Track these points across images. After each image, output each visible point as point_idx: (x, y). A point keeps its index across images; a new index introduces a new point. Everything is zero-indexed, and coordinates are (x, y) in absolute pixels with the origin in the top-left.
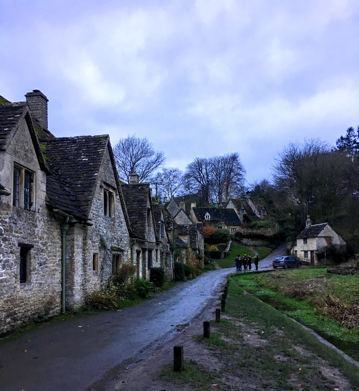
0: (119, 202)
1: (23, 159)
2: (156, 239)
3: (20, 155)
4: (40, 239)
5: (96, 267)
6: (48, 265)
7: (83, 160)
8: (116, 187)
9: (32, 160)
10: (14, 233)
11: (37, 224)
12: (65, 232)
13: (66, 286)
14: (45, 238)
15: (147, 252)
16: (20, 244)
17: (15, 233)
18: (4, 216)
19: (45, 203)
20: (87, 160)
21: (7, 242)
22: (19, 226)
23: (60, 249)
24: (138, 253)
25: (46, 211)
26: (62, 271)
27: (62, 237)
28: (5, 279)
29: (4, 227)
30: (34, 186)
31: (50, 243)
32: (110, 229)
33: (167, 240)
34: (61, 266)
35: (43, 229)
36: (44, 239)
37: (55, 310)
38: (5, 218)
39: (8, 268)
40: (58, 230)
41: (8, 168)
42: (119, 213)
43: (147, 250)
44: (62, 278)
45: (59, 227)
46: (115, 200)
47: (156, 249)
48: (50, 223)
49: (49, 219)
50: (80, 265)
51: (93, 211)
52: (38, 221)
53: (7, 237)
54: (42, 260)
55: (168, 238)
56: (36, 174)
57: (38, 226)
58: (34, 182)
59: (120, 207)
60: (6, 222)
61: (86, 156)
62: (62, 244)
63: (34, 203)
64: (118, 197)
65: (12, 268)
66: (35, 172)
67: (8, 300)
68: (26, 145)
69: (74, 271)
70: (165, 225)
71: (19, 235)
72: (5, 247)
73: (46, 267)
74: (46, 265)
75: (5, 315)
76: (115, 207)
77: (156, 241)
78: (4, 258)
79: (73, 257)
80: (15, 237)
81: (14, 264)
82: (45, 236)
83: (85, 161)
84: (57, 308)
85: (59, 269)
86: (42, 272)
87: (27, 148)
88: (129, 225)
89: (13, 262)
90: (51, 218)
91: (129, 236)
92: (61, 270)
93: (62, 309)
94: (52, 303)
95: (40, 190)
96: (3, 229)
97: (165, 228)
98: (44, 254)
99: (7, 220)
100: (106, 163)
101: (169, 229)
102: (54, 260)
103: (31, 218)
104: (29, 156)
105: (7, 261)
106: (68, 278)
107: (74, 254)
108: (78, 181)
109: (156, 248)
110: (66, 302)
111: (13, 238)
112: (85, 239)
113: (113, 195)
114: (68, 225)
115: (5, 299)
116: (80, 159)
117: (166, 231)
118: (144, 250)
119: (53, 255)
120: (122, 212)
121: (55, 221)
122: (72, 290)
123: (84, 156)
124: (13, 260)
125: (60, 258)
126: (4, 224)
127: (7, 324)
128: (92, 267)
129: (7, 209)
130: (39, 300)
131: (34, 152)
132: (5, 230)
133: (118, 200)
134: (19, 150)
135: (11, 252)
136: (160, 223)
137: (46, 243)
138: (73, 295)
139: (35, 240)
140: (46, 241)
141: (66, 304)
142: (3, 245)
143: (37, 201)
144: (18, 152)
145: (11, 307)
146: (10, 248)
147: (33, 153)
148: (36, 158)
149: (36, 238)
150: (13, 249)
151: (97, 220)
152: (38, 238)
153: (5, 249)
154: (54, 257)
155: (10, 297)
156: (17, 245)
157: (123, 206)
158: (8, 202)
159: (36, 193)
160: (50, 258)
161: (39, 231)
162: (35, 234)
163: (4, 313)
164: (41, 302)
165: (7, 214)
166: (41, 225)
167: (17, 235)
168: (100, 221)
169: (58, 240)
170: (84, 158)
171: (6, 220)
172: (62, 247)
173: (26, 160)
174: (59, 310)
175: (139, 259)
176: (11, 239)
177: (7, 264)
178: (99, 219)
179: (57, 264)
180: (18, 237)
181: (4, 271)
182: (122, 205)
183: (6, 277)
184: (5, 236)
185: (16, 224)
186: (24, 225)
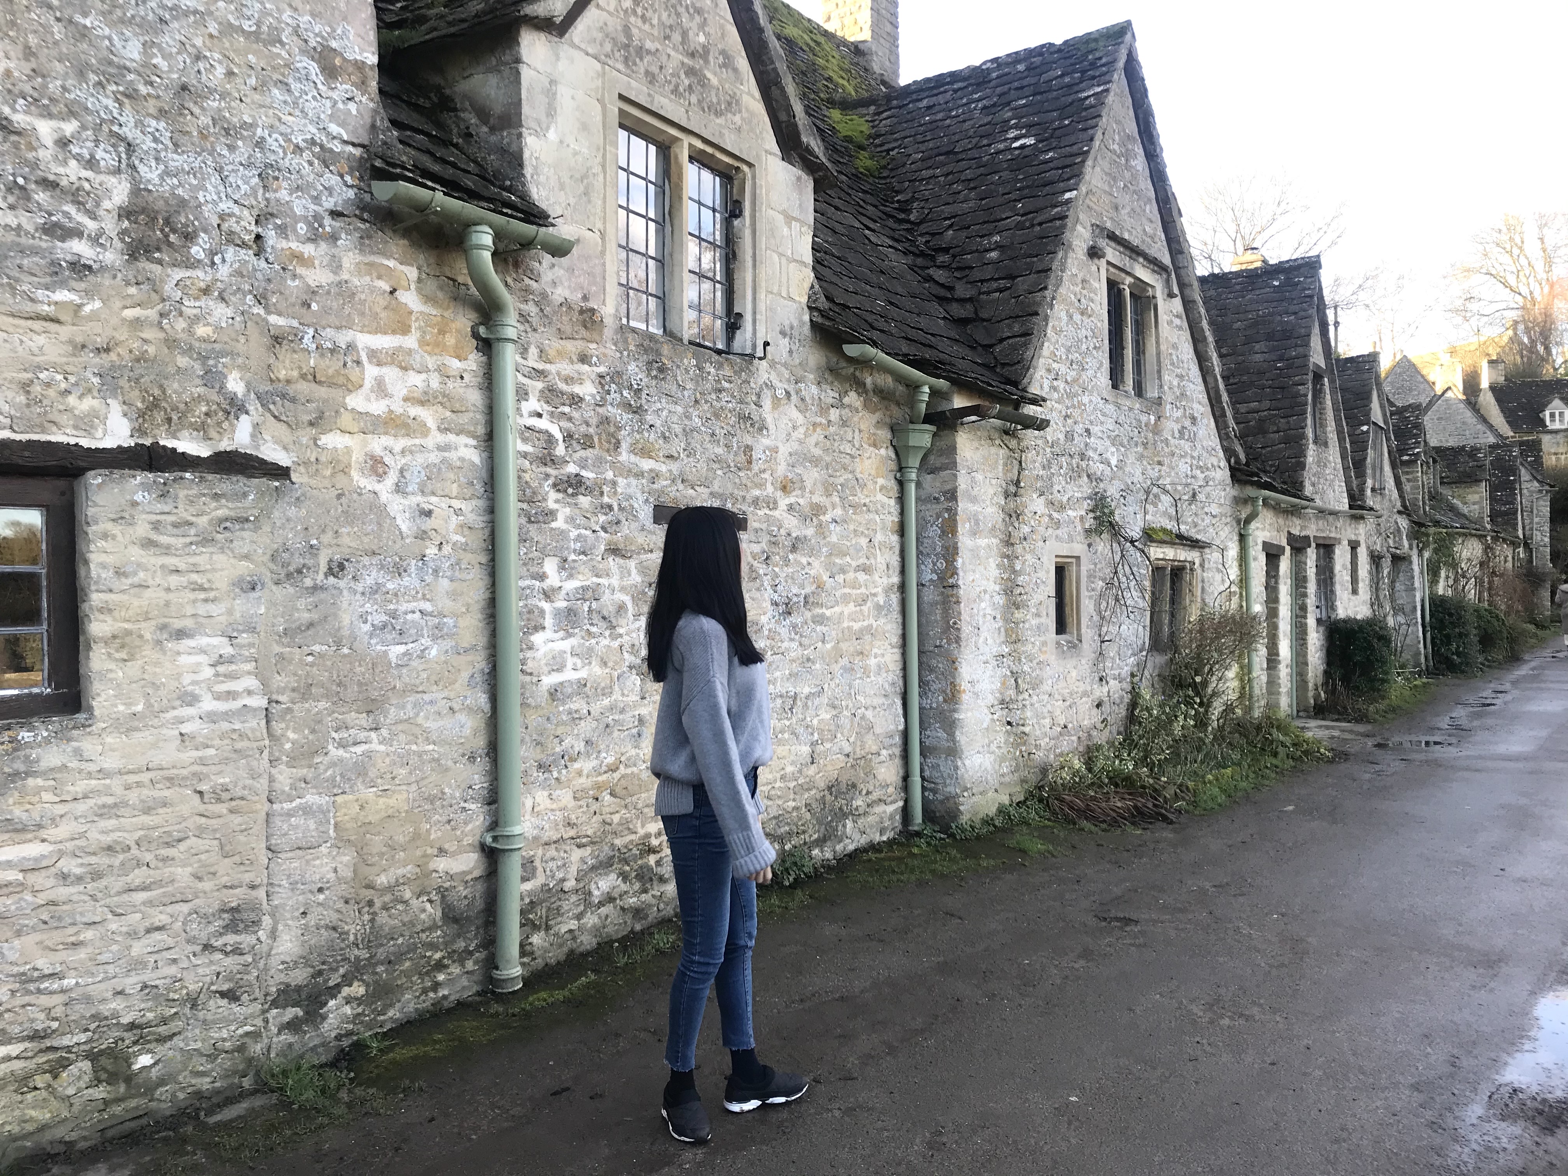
0: (1180, 328)
1: (675, 91)
2: (1352, 497)
3: (655, 69)
4: (784, 488)
5: (1071, 621)
6: (828, 613)
7: (1016, 144)
8: (1166, 260)
9: (732, 104)
10: (624, 456)
11: (763, 420)
12: (914, 461)
13: (921, 709)
14: (808, 484)
15: (1311, 556)
16: (660, 513)
17: (633, 458)
18: (566, 368)
19: (806, 318)
20: (1031, 141)
21: (584, 501)
22: (658, 423)
23: (895, 539)
24: (1272, 555)
25: (814, 357)
26: (904, 637)
27: (901, 484)
28: (582, 684)
29: (565, 424)
30: (747, 233)
31: (839, 512)
32: (1140, 449)
33: (1399, 504)
34: (896, 616)
35: (801, 442)
36: (802, 488)
37: (870, 819)
38: (568, 380)
39: (594, 629)
40: (883, 451)
41: (585, 127)
42: (1181, 377)
43: (1313, 545)
44: (905, 668)
45: (885, 434)
46: (1163, 317)
47: (1350, 542)
48: (834, 414)
49: (830, 395)
50: (989, 611)
51: (1055, 366)
52: (767, 403)
53: (584, 473)
54: (795, 590)
55: (1402, 496)
56: (754, 177)
57: (771, 427)
58: (747, 212)
59: (1187, 351)
60: (576, 401)
61: (1029, 126)
62: (902, 513)
63: (748, 317)
64: (1177, 303)
65: (621, 631)
66: (750, 165)
67: (599, 787)
68: (694, 25)
69: (958, 640)
70: (1388, 439)
71: (663, 468)
72: (578, 527)
73: (820, 620)
74: (818, 611)
75: (583, 860)
76: (1163, 348)
77: (1351, 507)
78: (570, 576)
79: (954, 573)
80: (640, 475)
81: (630, 605)
82: (812, 476)
83: (1022, 147)
84: (879, 809)
85: (890, 627)
86: (794, 645)
87: (702, 39)
88: (1227, 434)
89: (627, 599)
90: (843, 394)
91: (1229, 480)
92: (900, 632)
93: (906, 812)
94: (854, 786)
95: (781, 255)
96: (559, 436)
97: (1389, 453)
98: (804, 560)
99: (587, 390)
100: (1116, 147)
101: (1406, 458)
102: (863, 590)
103: (726, 385)
104: (714, 81)
105: (589, 593)
106: (932, 670)
107: (959, 562)
108: (991, 234)
109: (1353, 538)
110: (923, 778)
111: (621, 481)
112: (1013, 489)
113: (1154, 297)
114: (927, 427)
115: (583, 782)
116: (1001, 146)
117: (1394, 466)
118: (1298, 545)
119: (854, 564)
120: (1195, 371)
121: (865, 406)
122: (950, 725)
123: (1021, 128)
124: (623, 589)
125: (896, 579)
126: (566, 409)
127: (601, 904)
128: (1051, 622)
129: (583, 332)
130: (782, 778)
131: (743, 63)
132: (568, 437)
133: (1177, 321)
134: (649, 45)
135: (614, 551)
136: (1368, 432)
137: (818, 510)
138: (953, 752)
139: (757, 492)
140: (816, 499)
141: (924, 789)
142: (561, 517)
143: (761, 306)
144: (641, 52)
145: (616, 818)
146: (604, 529)
147: (735, 70)
148: (757, 94)
149: (761, 486)
150: (626, 537)
151: (1074, 406)
152: (770, 489)
153: (574, 533)
154: (862, 577)
155: (613, 769)
156: (646, 513)
157: (1200, 346)
158: (585, 298)
159: (754, 266)
160: (840, 578)
161: (775, 450)
162: (756, 468)
163: (576, 855)
164: (792, 785)
165: (584, 359)
166: (784, 424)
167: (647, 465)
168: (1090, 409)
169: (880, 497)
170: (1016, 139)
171: (577, 389)
172: (902, 530)
173: (694, 99)
174: (891, 817)
175: (1277, 583)
176: (614, 484)
177: (590, 611)
178: (1085, 399)
179: (878, 608)
180: (655, 476)
181: (573, 641)
182: (1197, 340)
183: (583, 674)
184: (572, 469)
185: (638, 411)
186: (688, 417)
